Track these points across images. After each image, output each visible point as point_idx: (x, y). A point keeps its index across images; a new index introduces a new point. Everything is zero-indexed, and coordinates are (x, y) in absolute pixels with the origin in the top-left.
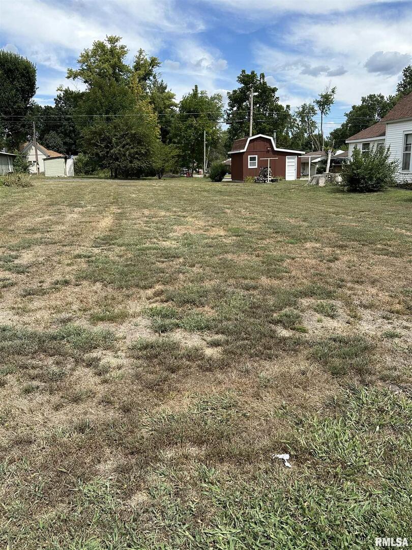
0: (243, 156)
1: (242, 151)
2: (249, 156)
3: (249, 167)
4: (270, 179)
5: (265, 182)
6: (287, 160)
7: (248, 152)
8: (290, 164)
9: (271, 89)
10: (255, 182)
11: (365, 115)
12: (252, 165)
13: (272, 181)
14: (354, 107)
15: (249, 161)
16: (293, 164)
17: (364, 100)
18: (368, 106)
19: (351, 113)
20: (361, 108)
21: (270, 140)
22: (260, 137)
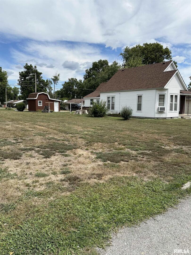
0: (36, 101)
1: (35, 99)
2: (38, 101)
3: (39, 106)
4: (50, 111)
5: (48, 112)
6: (54, 104)
7: (38, 99)
8: (56, 105)
9: (39, 73)
10: (43, 112)
11: (70, 86)
12: (40, 105)
13: (50, 112)
14: (65, 82)
15: (38, 103)
16: (57, 105)
17: (69, 80)
18: (71, 83)
19: (64, 84)
20: (68, 83)
21: (47, 95)
22: (43, 93)
